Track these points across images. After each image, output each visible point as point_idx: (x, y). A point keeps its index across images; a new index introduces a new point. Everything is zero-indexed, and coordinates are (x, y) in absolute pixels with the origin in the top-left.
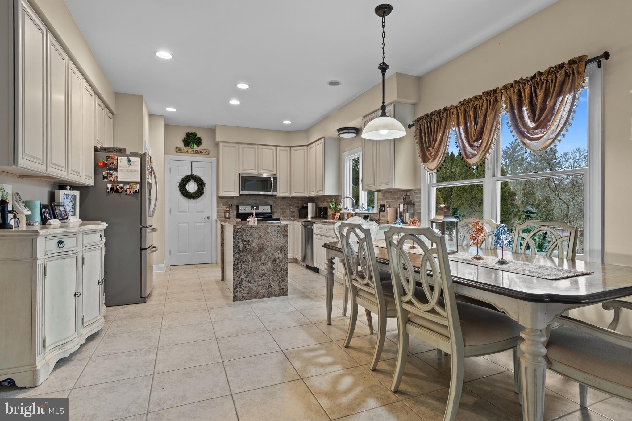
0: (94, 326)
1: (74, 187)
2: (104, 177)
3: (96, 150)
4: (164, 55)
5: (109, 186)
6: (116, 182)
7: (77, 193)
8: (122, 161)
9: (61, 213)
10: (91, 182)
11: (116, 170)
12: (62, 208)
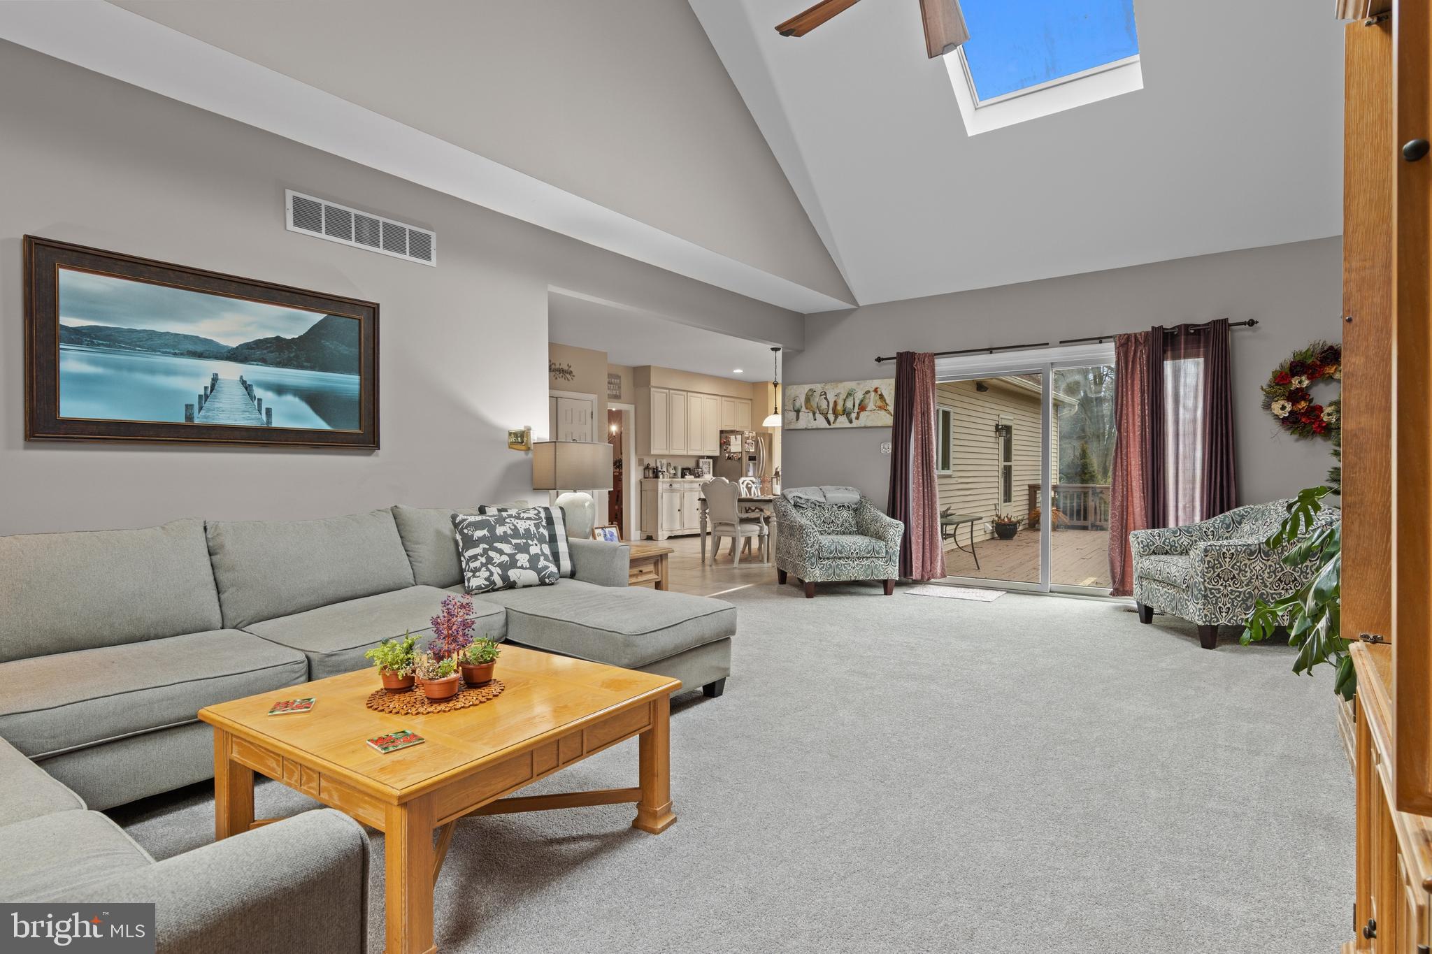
0: (693, 530)
1: (709, 457)
2: (725, 450)
3: (722, 432)
4: (738, 371)
5: (727, 455)
6: (730, 452)
7: (711, 461)
8: (732, 438)
9: (698, 473)
10: (717, 453)
11: (730, 445)
12: (700, 470)
